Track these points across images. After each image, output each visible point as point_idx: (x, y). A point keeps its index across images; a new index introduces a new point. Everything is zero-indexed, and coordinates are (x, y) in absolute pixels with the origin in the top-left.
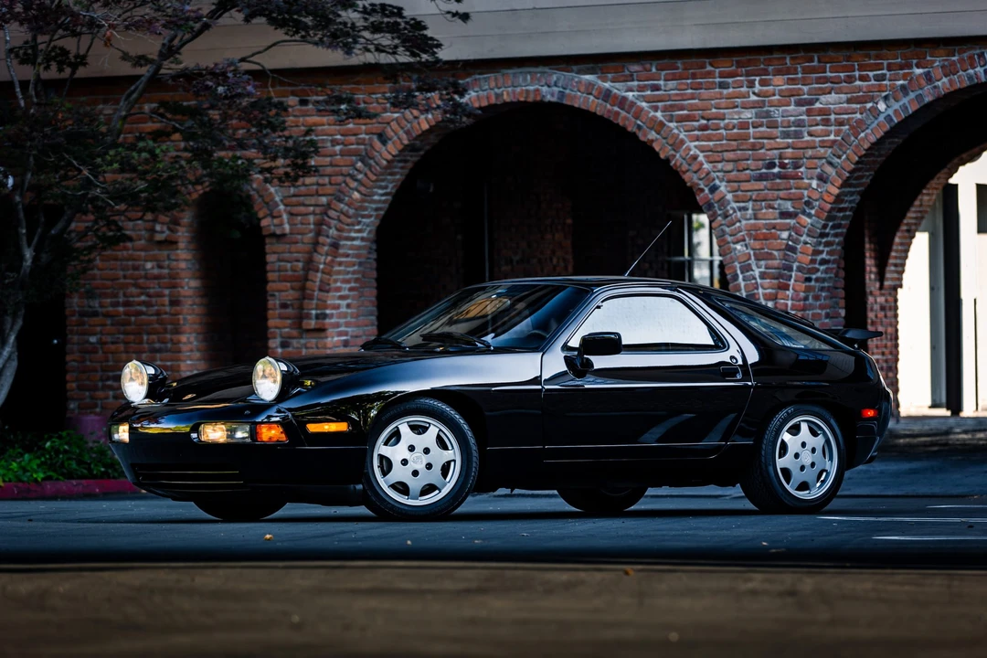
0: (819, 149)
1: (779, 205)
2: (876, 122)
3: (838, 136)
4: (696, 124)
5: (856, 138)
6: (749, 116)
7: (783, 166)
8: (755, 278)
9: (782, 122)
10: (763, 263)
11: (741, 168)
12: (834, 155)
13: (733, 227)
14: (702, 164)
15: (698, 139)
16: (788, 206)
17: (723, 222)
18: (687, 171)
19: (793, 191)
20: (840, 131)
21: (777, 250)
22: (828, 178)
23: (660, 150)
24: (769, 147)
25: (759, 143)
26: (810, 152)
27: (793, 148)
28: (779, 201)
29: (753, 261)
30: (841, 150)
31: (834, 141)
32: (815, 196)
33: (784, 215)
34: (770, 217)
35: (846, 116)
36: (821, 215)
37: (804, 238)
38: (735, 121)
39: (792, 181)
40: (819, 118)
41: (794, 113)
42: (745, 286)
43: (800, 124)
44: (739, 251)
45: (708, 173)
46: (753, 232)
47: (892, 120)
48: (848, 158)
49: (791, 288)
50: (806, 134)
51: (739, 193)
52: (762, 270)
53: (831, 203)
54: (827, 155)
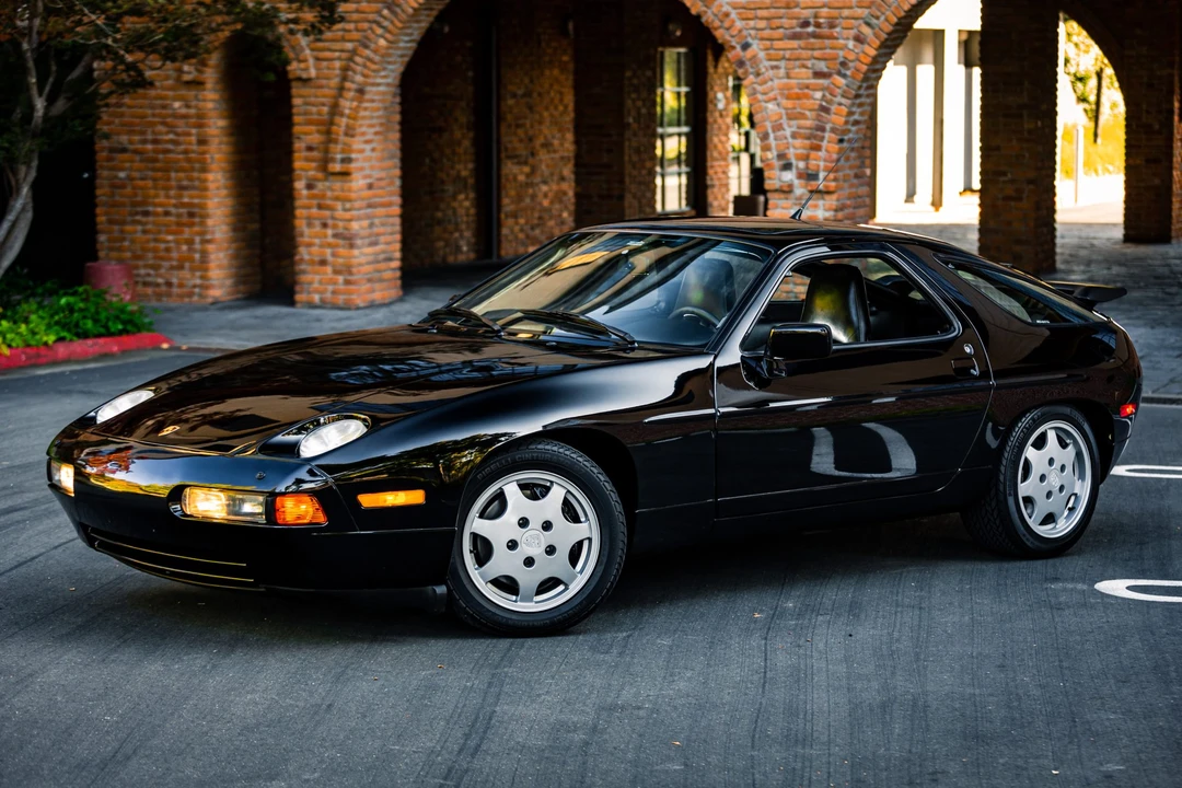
0: (856, 9)
1: (813, 65)
7: (818, 25)
8: (786, 138)
10: (794, 123)
11: (774, 26)
12: (872, 16)
13: (765, 87)
14: (733, 21)
16: (822, 66)
17: (755, 80)
18: (719, 27)
19: (828, 51)
21: (810, 110)
22: (865, 39)
23: (692, 5)
24: (802, 5)
25: (795, 1)
26: (846, 12)
27: (830, 8)
28: (812, 61)
29: (784, 121)
30: (880, 11)
31: (873, 3)
32: (852, 56)
33: (818, 74)
34: (805, 76)
36: (857, 76)
37: (838, 99)
39: (826, 41)
42: (777, 146)
44: (771, 110)
45: (740, 31)
46: (786, 92)
48: (887, 20)
49: (824, 149)
51: (772, 52)
52: (794, 129)
53: (867, 65)
54: (864, 16)
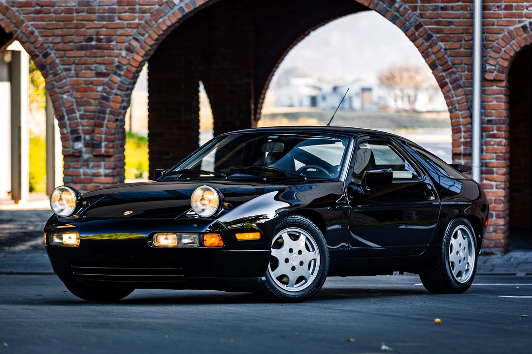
0: (126, 29)
1: (96, 67)
2: (172, 11)
3: (142, 20)
4: (32, 9)
5: (156, 22)
6: (74, 5)
7: (99, 40)
8: (77, 119)
9: (99, 9)
10: (82, 108)
11: (67, 41)
12: (139, 34)
13: (61, 82)
14: (37, 38)
15: (34, 19)
16: (103, 69)
17: (53, 79)
18: (26, 42)
19: (106, 58)
20: (143, 17)
21: (95, 99)
22: (134, 50)
23: (6, 26)
24: (87, 27)
25: (82, 24)
26: (120, 32)
27: (107, 28)
28: (95, 65)
29: (75, 107)
30: (145, 30)
31: (139, 24)
32: (124, 62)
33: (99, 74)
34: (90, 76)
35: (148, 7)
36: (128, 75)
37: (114, 91)
38: (63, 8)
39: (106, 51)
40: (127, 8)
41: (109, 4)
42: (70, 124)
43: (112, 11)
44: (66, 99)
45: (42, 44)
46: (76, 87)
47: (184, 10)
48: (150, 36)
49: (105, 126)
50: (116, 19)
51: (65, 58)
52: (82, 113)
53: (136, 67)
54: (133, 34)
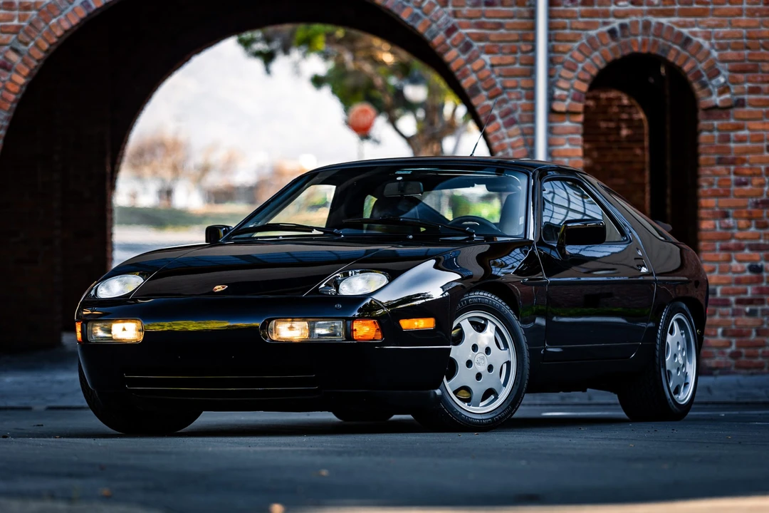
2: (71, 8)
3: (24, 21)
5: (47, 23)
12: (20, 42)
20: (26, 16)
22: (11, 66)
30: (29, 36)
31: (19, 28)
35: (32, 1)
36: (4, 106)
47: (89, 6)
48: (36, 45)
53: (15, 94)
54: (9, 42)
